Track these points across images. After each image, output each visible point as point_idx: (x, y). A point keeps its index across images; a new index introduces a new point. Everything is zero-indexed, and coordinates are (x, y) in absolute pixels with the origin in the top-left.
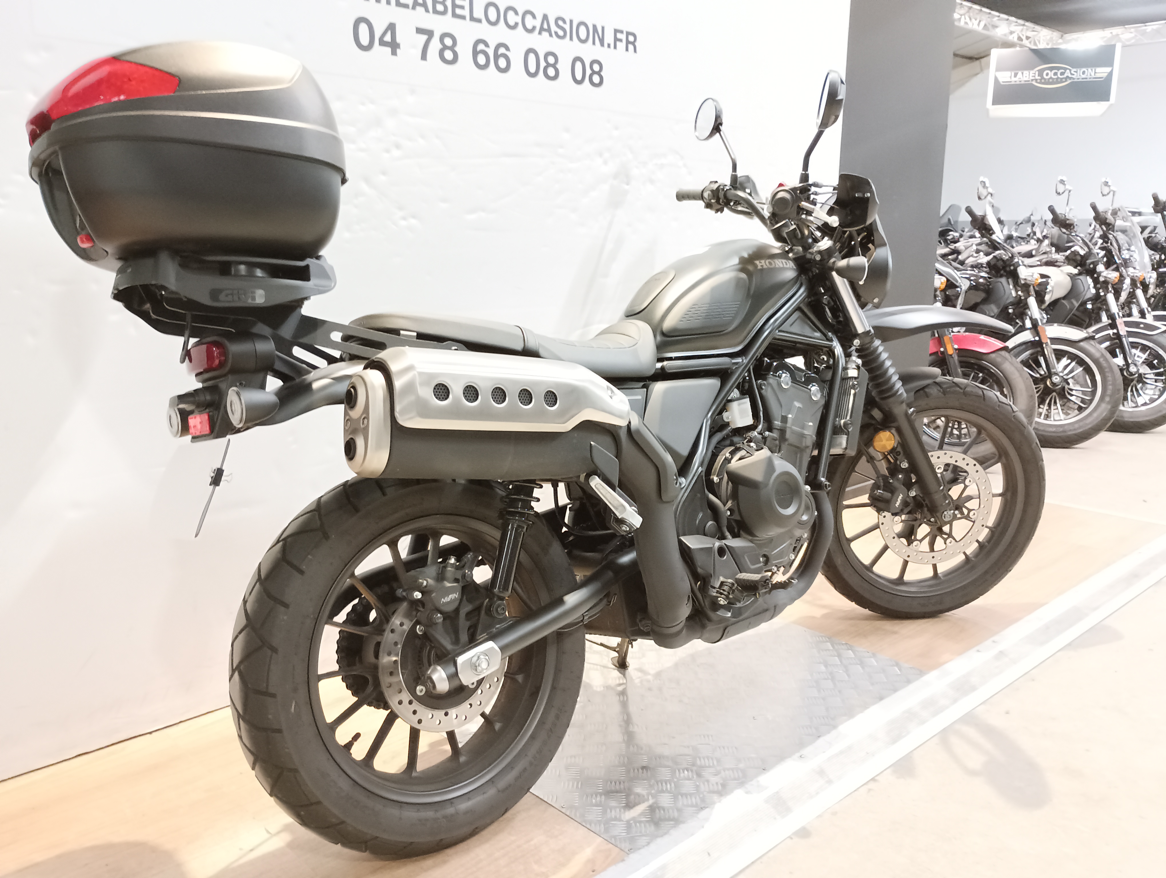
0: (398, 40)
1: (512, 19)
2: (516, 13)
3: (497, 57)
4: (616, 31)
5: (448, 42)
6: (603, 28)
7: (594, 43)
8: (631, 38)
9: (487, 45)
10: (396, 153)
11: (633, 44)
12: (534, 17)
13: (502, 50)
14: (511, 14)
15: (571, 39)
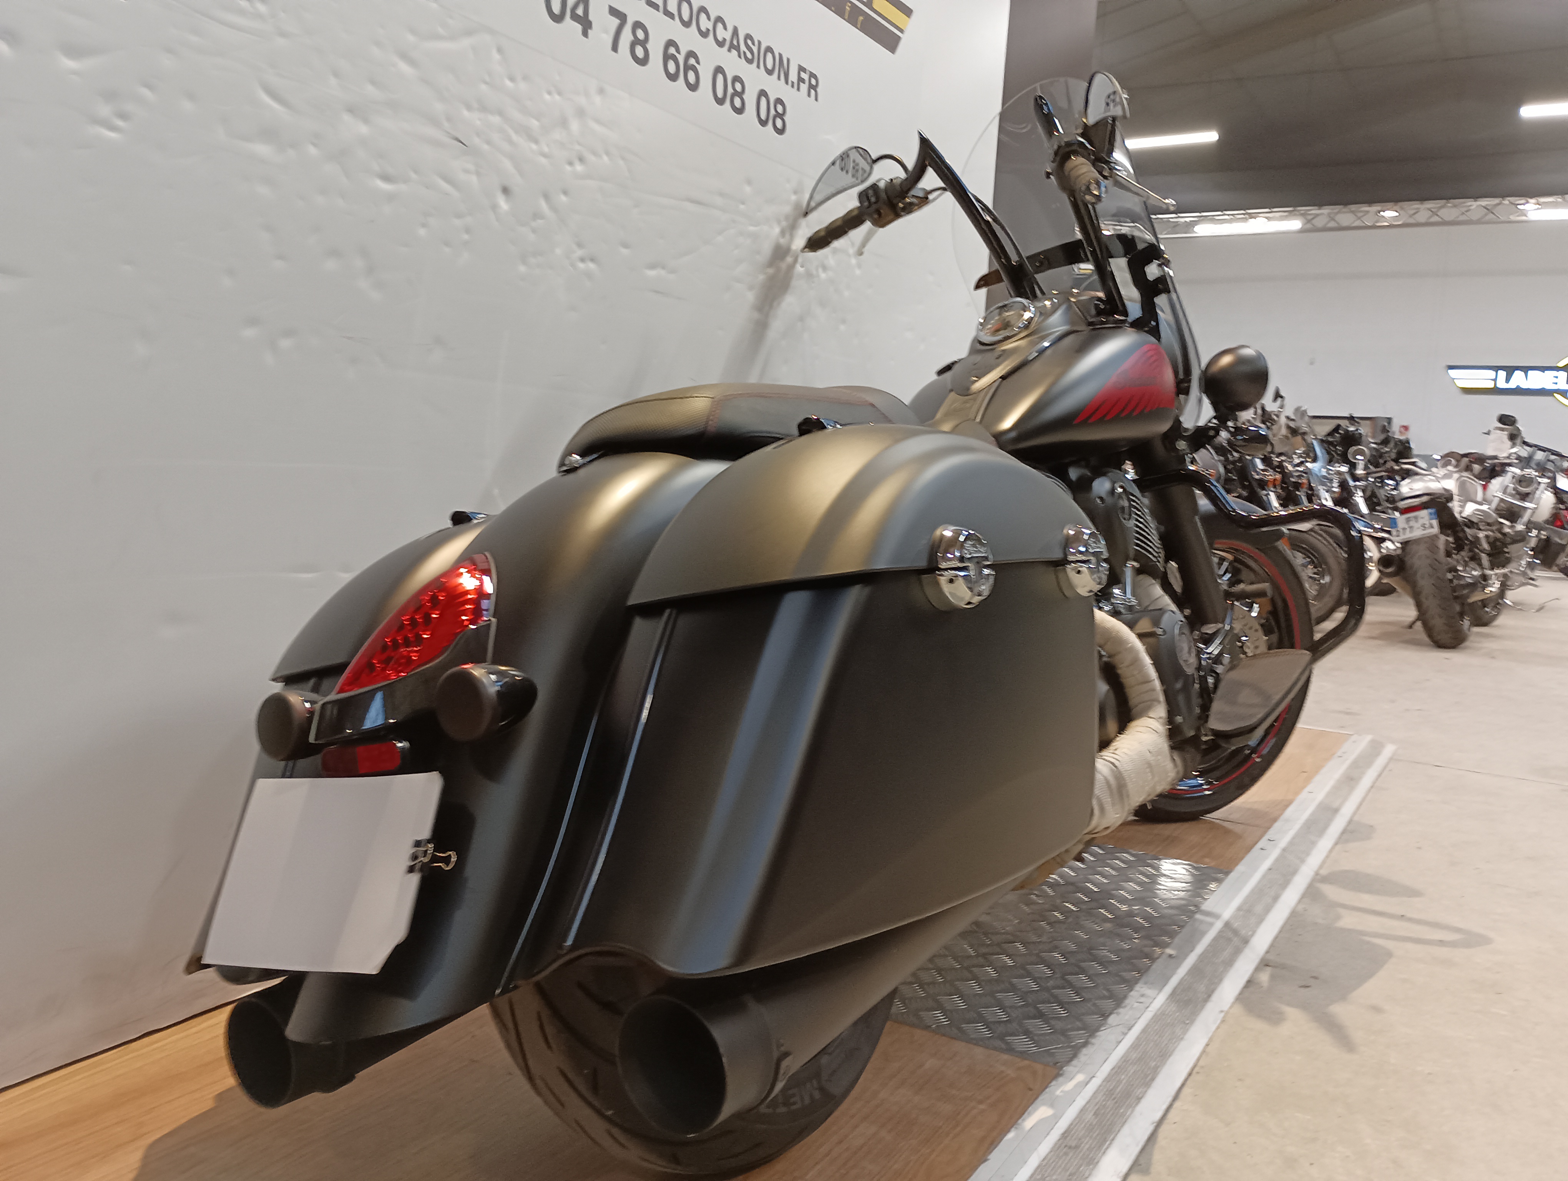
0: (591, 18)
1: (705, 24)
2: (709, 19)
3: (688, 67)
4: (801, 69)
5: (640, 34)
6: (788, 60)
7: (779, 78)
8: (813, 82)
9: (678, 51)
10: (579, 168)
11: (813, 87)
12: (725, 28)
13: (692, 61)
14: (703, 16)
15: (758, 67)
